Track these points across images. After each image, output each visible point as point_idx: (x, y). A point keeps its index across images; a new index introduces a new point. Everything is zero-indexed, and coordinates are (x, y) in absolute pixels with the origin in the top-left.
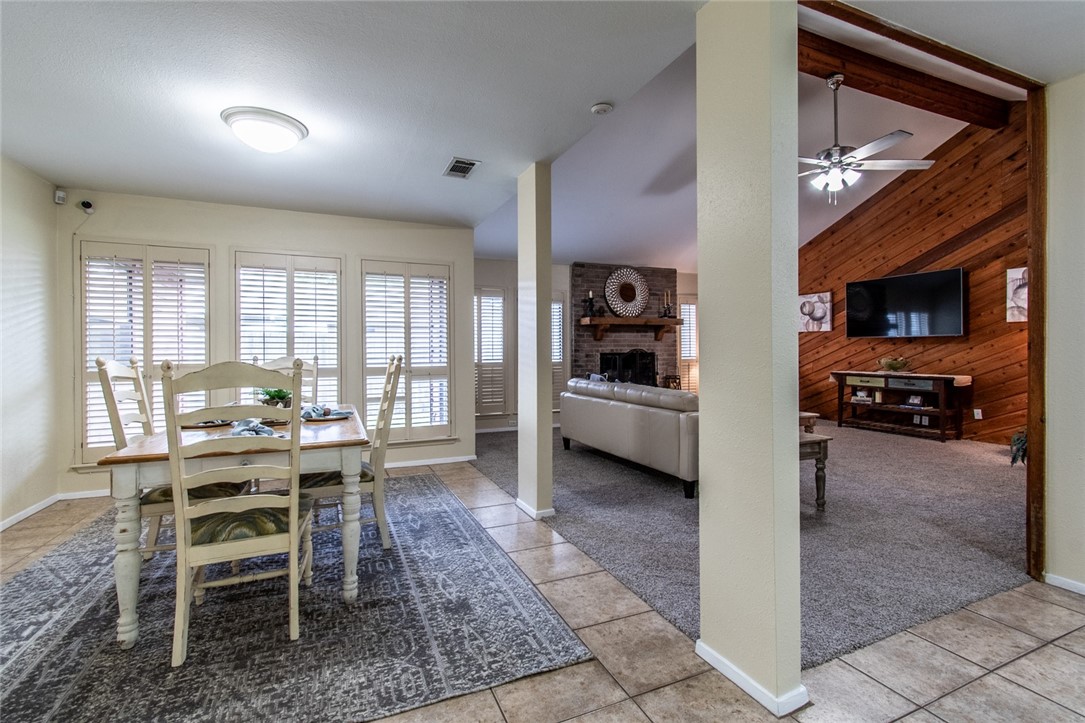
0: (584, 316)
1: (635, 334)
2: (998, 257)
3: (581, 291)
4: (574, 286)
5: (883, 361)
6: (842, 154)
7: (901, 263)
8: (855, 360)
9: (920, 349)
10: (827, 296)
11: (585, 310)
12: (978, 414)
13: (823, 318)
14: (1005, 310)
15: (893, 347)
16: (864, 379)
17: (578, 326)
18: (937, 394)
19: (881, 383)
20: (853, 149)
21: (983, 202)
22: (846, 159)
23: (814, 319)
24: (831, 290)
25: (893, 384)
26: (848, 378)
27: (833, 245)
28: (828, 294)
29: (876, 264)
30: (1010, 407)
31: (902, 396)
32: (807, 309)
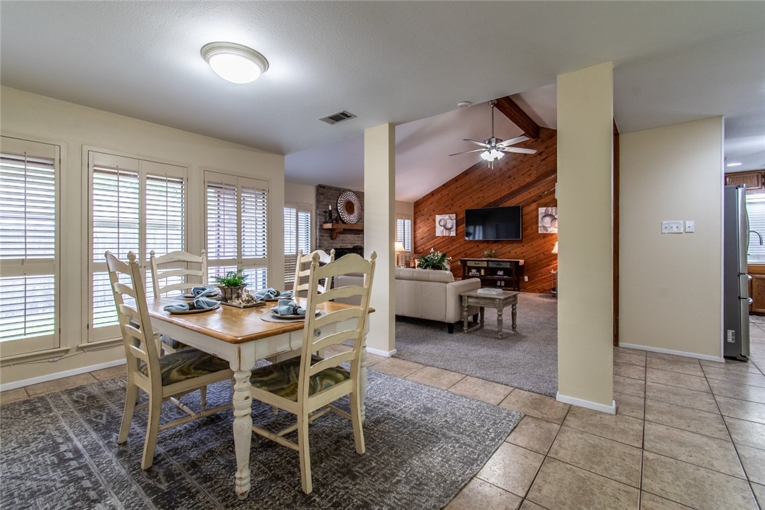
0: (327, 222)
1: (353, 235)
2: (535, 202)
3: (323, 205)
4: (318, 201)
5: (486, 253)
6: (497, 142)
7: (492, 201)
8: (468, 252)
9: (500, 246)
10: (454, 216)
11: (326, 219)
12: (526, 278)
13: (451, 228)
14: (538, 227)
15: (487, 245)
16: (477, 262)
17: (321, 229)
18: (512, 269)
19: (485, 264)
20: (502, 141)
21: (528, 173)
22: (499, 145)
23: (446, 229)
24: (456, 213)
25: (491, 265)
26: (468, 262)
27: (457, 188)
28: (454, 215)
29: (479, 200)
30: (540, 275)
31: (494, 271)
32: (442, 223)
